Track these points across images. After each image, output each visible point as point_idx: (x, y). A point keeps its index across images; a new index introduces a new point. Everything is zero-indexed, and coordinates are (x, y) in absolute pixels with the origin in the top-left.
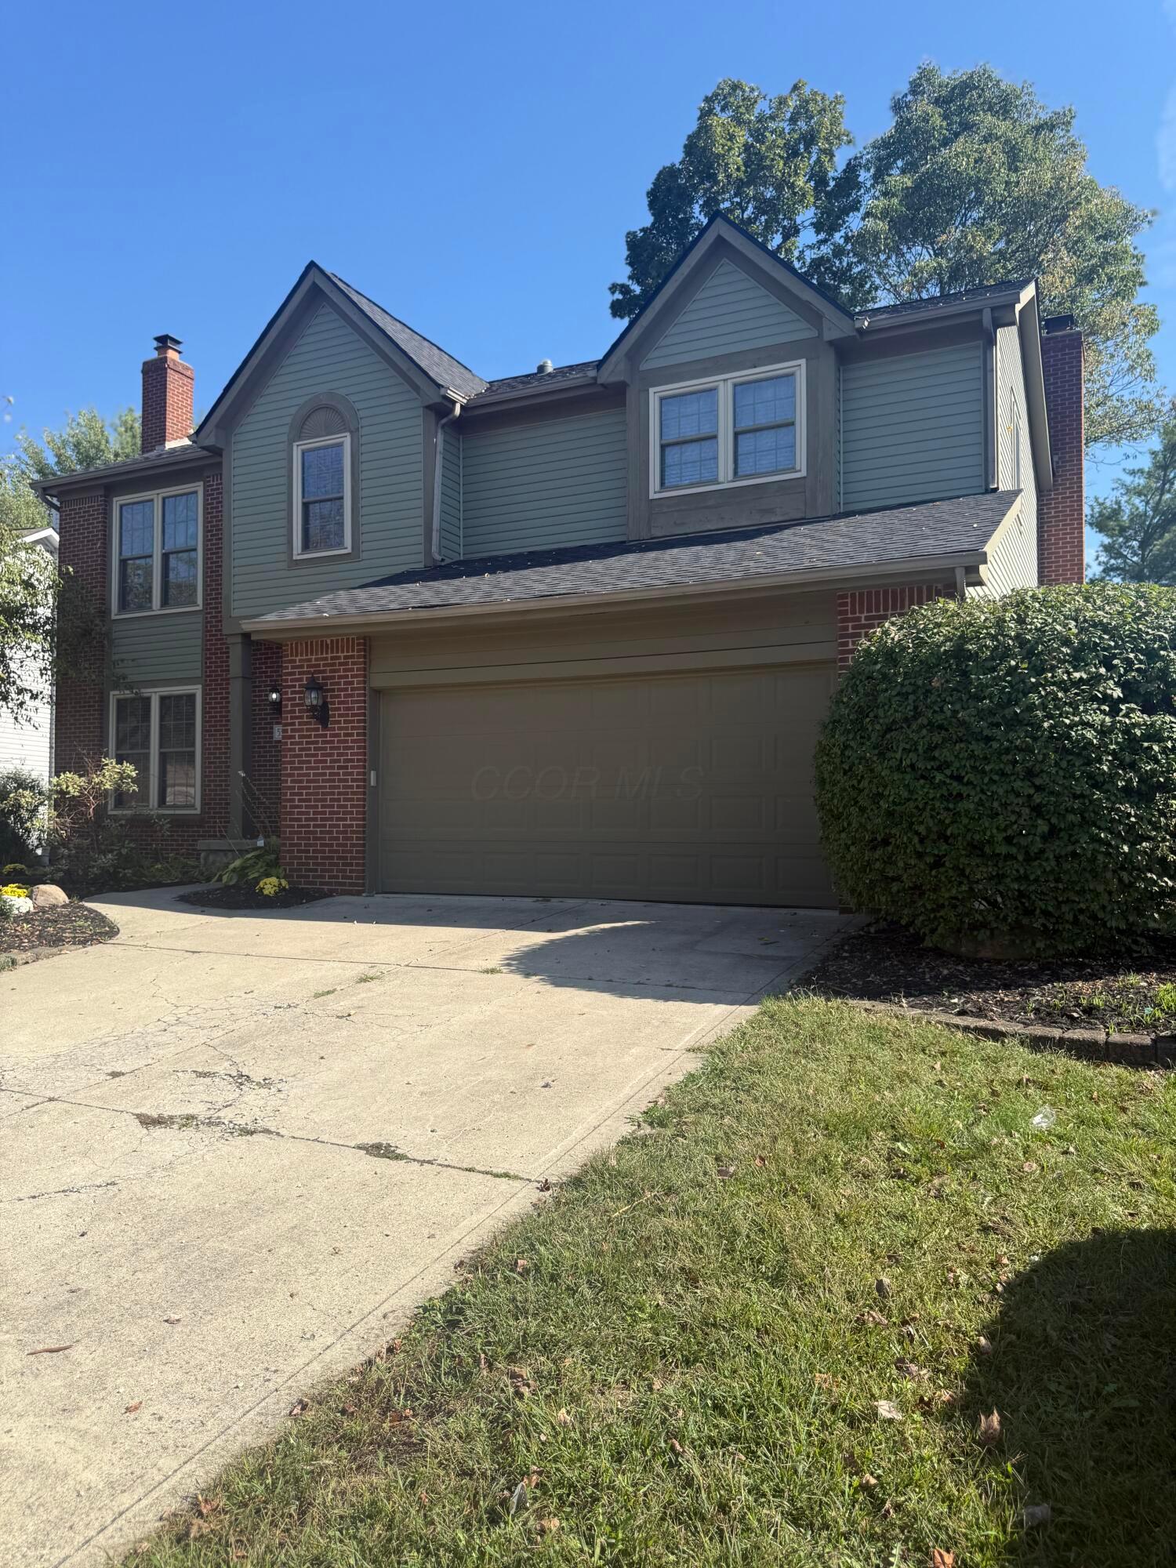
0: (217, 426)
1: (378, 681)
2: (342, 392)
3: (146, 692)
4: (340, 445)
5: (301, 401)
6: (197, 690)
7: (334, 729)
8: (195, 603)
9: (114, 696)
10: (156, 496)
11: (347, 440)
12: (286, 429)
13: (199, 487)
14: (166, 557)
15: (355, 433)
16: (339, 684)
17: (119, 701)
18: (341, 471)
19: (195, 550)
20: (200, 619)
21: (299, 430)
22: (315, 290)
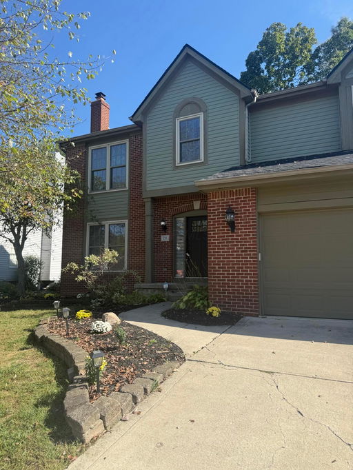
0: (142, 113)
1: (262, 209)
2: (200, 96)
3: (103, 223)
4: (199, 118)
5: (179, 101)
6: (126, 222)
7: (238, 233)
8: (125, 187)
9: (89, 224)
10: (108, 145)
11: (202, 116)
12: (172, 113)
13: (127, 141)
14: (111, 169)
15: (205, 112)
16: (241, 211)
17: (91, 227)
18: (198, 128)
19: (125, 166)
20: (127, 193)
21: (178, 113)
22: (188, 55)
